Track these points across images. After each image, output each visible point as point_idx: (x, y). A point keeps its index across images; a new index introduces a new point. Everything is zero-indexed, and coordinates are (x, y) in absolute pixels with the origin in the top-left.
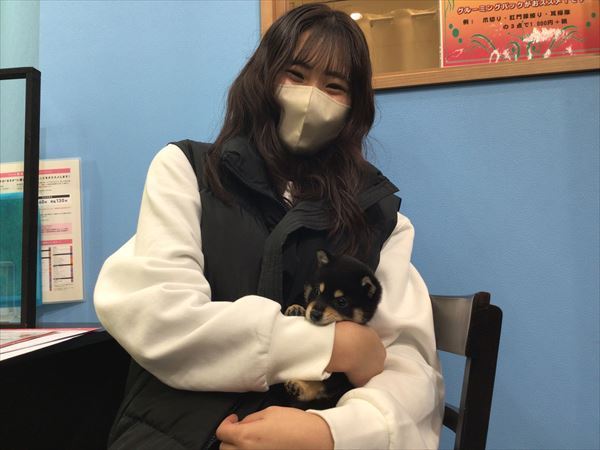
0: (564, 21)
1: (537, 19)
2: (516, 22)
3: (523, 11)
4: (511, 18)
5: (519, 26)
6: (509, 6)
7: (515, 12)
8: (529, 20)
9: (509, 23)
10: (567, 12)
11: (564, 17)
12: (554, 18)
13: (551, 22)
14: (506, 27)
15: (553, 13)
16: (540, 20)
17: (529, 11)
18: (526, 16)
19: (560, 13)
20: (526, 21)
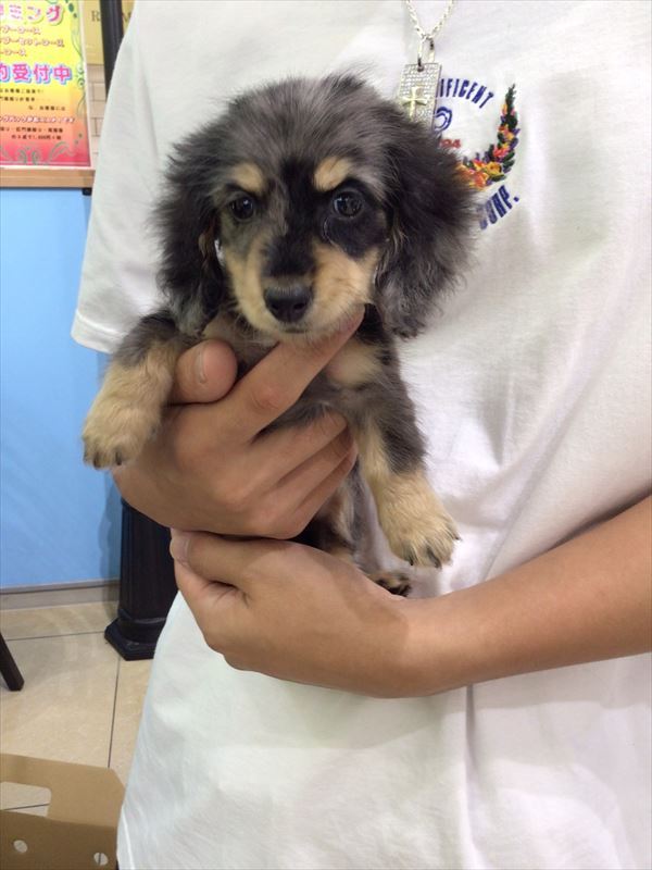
0: (59, 138)
1: (37, 134)
2: (22, 133)
3: (27, 125)
4: (18, 129)
5: (25, 137)
6: (16, 119)
7: (21, 125)
8: (31, 133)
9: (17, 134)
10: (61, 130)
11: (59, 134)
12: (52, 134)
13: (48, 137)
14: (13, 136)
15: (50, 130)
16: (40, 134)
17: (32, 126)
18: (29, 130)
19: (55, 130)
20: (29, 133)
